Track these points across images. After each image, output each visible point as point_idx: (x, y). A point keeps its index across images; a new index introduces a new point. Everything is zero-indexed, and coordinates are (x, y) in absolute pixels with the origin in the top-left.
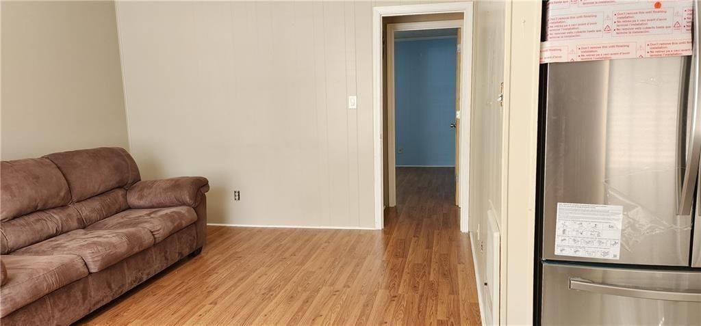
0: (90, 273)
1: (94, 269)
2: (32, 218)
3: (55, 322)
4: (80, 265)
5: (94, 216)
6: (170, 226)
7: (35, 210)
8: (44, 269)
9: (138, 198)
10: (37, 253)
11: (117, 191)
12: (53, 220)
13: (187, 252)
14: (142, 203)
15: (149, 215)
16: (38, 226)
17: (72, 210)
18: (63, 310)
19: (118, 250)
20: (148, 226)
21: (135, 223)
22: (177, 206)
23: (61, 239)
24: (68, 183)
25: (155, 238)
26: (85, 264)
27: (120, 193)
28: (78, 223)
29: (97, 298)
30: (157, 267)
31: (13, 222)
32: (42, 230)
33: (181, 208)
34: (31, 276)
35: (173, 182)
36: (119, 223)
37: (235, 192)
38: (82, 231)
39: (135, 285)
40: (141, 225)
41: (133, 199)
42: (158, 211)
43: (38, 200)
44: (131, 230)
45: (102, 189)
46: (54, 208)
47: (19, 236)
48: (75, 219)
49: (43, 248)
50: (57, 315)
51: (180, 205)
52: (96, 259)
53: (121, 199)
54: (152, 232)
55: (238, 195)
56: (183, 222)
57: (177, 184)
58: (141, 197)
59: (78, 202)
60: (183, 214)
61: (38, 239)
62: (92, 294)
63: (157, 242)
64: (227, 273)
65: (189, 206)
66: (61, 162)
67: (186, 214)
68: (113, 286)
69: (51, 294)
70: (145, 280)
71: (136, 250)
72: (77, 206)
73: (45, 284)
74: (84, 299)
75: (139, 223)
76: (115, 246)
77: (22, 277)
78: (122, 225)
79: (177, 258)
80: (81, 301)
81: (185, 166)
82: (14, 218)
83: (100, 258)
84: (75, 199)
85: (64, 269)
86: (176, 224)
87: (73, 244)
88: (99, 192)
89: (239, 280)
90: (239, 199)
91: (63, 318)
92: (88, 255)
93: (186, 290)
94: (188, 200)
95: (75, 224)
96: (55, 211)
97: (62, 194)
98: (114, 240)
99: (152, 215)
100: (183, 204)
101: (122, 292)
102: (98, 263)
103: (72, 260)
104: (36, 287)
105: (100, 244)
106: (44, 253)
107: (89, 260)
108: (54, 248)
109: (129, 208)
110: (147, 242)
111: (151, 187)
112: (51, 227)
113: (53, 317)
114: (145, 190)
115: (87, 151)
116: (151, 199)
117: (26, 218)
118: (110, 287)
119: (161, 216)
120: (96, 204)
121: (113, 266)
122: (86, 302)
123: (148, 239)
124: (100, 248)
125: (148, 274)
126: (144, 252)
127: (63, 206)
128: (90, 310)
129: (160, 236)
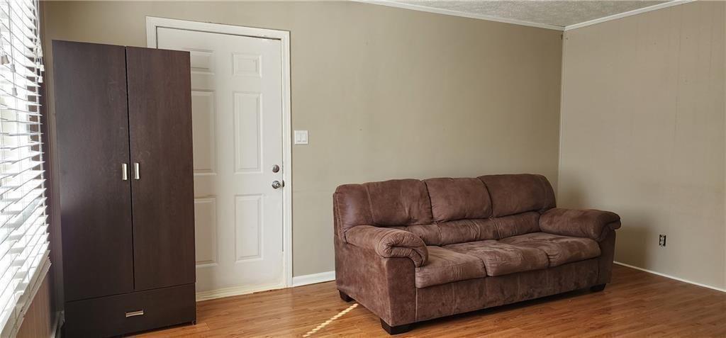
0: (487, 276)
1: (490, 273)
2: (461, 223)
3: (456, 305)
4: (480, 267)
5: (508, 231)
6: (568, 254)
7: (464, 218)
8: (453, 262)
9: (547, 223)
10: (457, 251)
11: (531, 213)
12: (475, 228)
13: (584, 284)
14: (550, 228)
15: (551, 240)
16: (463, 231)
17: (491, 223)
18: (463, 298)
19: (512, 263)
20: (545, 249)
21: (536, 245)
22: (581, 237)
23: (476, 245)
24: (492, 201)
25: (550, 262)
26: (485, 267)
27: (534, 215)
28: (493, 234)
29: (490, 298)
30: (549, 289)
31: (448, 224)
32: (465, 234)
33: (583, 239)
34: (444, 264)
35: (582, 213)
36: (524, 242)
37: (661, 236)
38: (494, 242)
39: (526, 298)
40: (541, 247)
41: (544, 223)
42: (561, 238)
43: (467, 211)
44: (530, 249)
45: (518, 209)
46: (478, 219)
47: (449, 235)
48: (492, 230)
49: (462, 248)
50: (458, 301)
51: (584, 237)
52: (493, 265)
53: (534, 221)
54: (548, 256)
55: (663, 240)
56: (583, 253)
57: (585, 216)
58: (550, 223)
59: (497, 217)
60: (584, 246)
61: (461, 240)
62: (487, 293)
63: (552, 266)
64: (620, 317)
65: (594, 239)
66: (490, 183)
67: (588, 247)
68: (505, 292)
69: (456, 282)
70: (536, 297)
71: (529, 267)
72: (497, 220)
73: (452, 273)
74: (481, 295)
75: (540, 245)
76: (510, 259)
77: (438, 263)
78: (526, 244)
79: (572, 287)
80: (477, 297)
81: (607, 201)
82: (449, 221)
83: (496, 265)
84: (495, 214)
85: (468, 266)
86: (574, 254)
87: (481, 250)
88: (515, 212)
89: (630, 328)
90: (664, 245)
91: (463, 305)
92: (487, 259)
93: (571, 319)
94: (592, 233)
95: (491, 235)
96: (478, 221)
97: (485, 209)
98: (511, 254)
99: (554, 241)
100: (587, 236)
101: (513, 301)
102: (494, 269)
103: (475, 261)
104: (445, 274)
105: (499, 254)
106: (461, 251)
107: (488, 265)
108: (468, 250)
109: (539, 231)
110: (540, 263)
111: (561, 215)
112: (473, 233)
113: (455, 300)
114: (556, 217)
115: (512, 176)
116: (559, 227)
117: (456, 222)
118: (503, 293)
119: (562, 243)
120: (511, 222)
121: (506, 275)
122: (482, 298)
123: (542, 261)
124: (497, 257)
125: (540, 293)
126: (537, 271)
127: (485, 219)
128: (484, 306)
129: (555, 260)
